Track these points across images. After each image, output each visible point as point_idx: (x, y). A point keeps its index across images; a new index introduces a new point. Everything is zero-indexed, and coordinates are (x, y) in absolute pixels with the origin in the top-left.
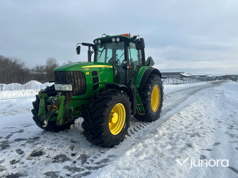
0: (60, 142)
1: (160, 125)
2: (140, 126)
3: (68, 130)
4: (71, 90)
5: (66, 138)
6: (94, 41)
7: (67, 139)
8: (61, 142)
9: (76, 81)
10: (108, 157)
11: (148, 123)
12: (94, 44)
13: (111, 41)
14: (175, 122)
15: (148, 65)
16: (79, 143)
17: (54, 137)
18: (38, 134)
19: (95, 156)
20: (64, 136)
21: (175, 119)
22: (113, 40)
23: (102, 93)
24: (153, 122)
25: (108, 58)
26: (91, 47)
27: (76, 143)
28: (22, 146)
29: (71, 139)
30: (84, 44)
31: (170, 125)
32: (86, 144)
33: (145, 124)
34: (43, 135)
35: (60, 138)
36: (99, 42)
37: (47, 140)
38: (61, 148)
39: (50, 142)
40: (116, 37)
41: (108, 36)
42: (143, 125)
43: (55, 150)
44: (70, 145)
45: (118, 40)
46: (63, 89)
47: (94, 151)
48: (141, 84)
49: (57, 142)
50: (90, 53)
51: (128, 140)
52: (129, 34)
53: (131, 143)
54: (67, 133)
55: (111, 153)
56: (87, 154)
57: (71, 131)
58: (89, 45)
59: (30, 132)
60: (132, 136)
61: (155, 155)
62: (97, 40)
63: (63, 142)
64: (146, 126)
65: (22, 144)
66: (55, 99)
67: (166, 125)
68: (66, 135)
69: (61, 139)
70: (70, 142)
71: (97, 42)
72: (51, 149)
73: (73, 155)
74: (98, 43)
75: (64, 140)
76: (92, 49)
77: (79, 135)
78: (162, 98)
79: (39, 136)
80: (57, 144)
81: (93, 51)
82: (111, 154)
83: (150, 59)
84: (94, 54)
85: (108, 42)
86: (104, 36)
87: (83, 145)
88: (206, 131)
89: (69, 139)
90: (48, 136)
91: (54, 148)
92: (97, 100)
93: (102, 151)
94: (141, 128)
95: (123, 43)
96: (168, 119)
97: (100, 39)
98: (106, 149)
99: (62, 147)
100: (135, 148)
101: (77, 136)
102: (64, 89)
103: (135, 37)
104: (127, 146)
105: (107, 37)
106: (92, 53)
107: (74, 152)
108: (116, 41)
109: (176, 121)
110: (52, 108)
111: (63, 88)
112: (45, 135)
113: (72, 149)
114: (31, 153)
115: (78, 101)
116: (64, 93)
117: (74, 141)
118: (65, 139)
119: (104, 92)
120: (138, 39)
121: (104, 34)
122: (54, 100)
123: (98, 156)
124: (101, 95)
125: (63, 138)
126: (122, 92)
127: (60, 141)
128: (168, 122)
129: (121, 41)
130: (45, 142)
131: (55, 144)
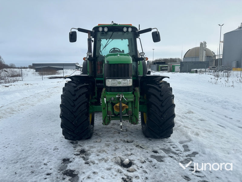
12: (93, 31)
13: (122, 31)
22: (125, 29)
30: (80, 30)
40: (128, 27)
45: (130, 30)
52: (139, 25)
66: (123, 96)
71: (103, 29)
85: (115, 31)
86: (112, 24)
97: (108, 26)
102: (125, 85)
105: (115, 25)
108: (127, 32)
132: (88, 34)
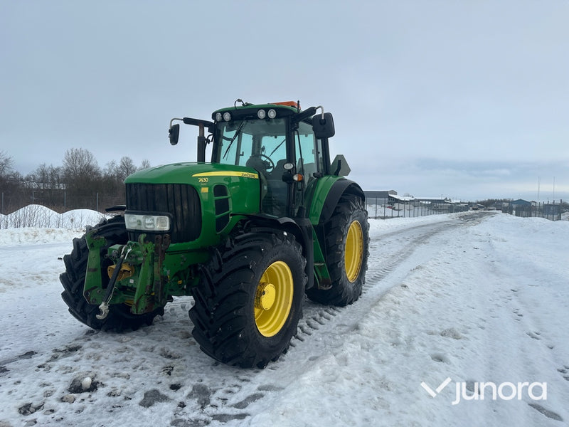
0: (136, 357)
1: (366, 313)
2: (321, 315)
3: (150, 327)
4: (167, 228)
5: (150, 347)
6: (214, 116)
7: (152, 350)
8: (139, 357)
9: (179, 208)
10: (260, 389)
11: (338, 308)
12: (213, 121)
13: (256, 117)
14: (397, 306)
15: (336, 174)
16: (184, 358)
17: (120, 346)
18: (76, 340)
19: (229, 389)
20: (143, 343)
21: (397, 299)
22: (261, 114)
23: (238, 238)
24: (349, 306)
25: (243, 155)
26: (206, 129)
27: (175, 358)
28: (42, 369)
29: (162, 350)
30: (188, 121)
31: (388, 313)
32: (201, 361)
33: (331, 311)
34: (89, 340)
35: (133, 347)
36: (227, 117)
37: (104, 354)
38: (142, 372)
39: (111, 358)
40: (267, 109)
41: (248, 105)
42: (326, 314)
43: (128, 377)
44: (163, 365)
45: (272, 114)
46: (147, 226)
47: (224, 377)
48: (322, 217)
49: (128, 359)
50: (202, 143)
51: (300, 350)
52: (298, 102)
53: (308, 357)
54: (147, 334)
55: (265, 380)
56: (208, 384)
57: (157, 329)
58: (202, 124)
59: (53, 335)
60: (306, 341)
61: (368, 382)
62: (223, 112)
63: (143, 356)
64: (334, 315)
65: (40, 363)
66: (129, 250)
67: (379, 314)
68: (148, 340)
69: (137, 349)
70: (160, 357)
71: (222, 117)
72: (115, 375)
73: (175, 387)
74: (223, 120)
75: (144, 352)
76: (207, 133)
77: (180, 340)
78: (367, 251)
79: (78, 343)
80: (129, 363)
81: (210, 138)
82: (266, 383)
83: (340, 161)
84: (212, 144)
85: (247, 119)
86: (239, 105)
87: (193, 364)
88: (469, 325)
89: (156, 349)
90: (102, 343)
91: (125, 372)
92: (226, 255)
93: (242, 377)
94: (324, 320)
95: (282, 122)
96: (381, 298)
97: (229, 111)
98: (250, 372)
99: (142, 369)
100: (321, 368)
101: (176, 343)
102: (150, 228)
103: (313, 110)
104: (298, 363)
105: (246, 107)
106: (208, 141)
107: (174, 381)
108: (267, 118)
109: (399, 303)
110: (119, 272)
111: (148, 224)
112: (95, 341)
113: (169, 373)
114: (67, 386)
115: (182, 255)
116: (151, 235)
117: (168, 354)
118: (145, 350)
119: (242, 234)
120: (321, 115)
121: (239, 100)
122: (125, 254)
123: (236, 389)
124: (237, 242)
125: (142, 347)
126: (285, 234)
127: (135, 354)
128: (382, 305)
129: (278, 117)
130: (98, 359)
131: (125, 363)
132: (198, 127)
